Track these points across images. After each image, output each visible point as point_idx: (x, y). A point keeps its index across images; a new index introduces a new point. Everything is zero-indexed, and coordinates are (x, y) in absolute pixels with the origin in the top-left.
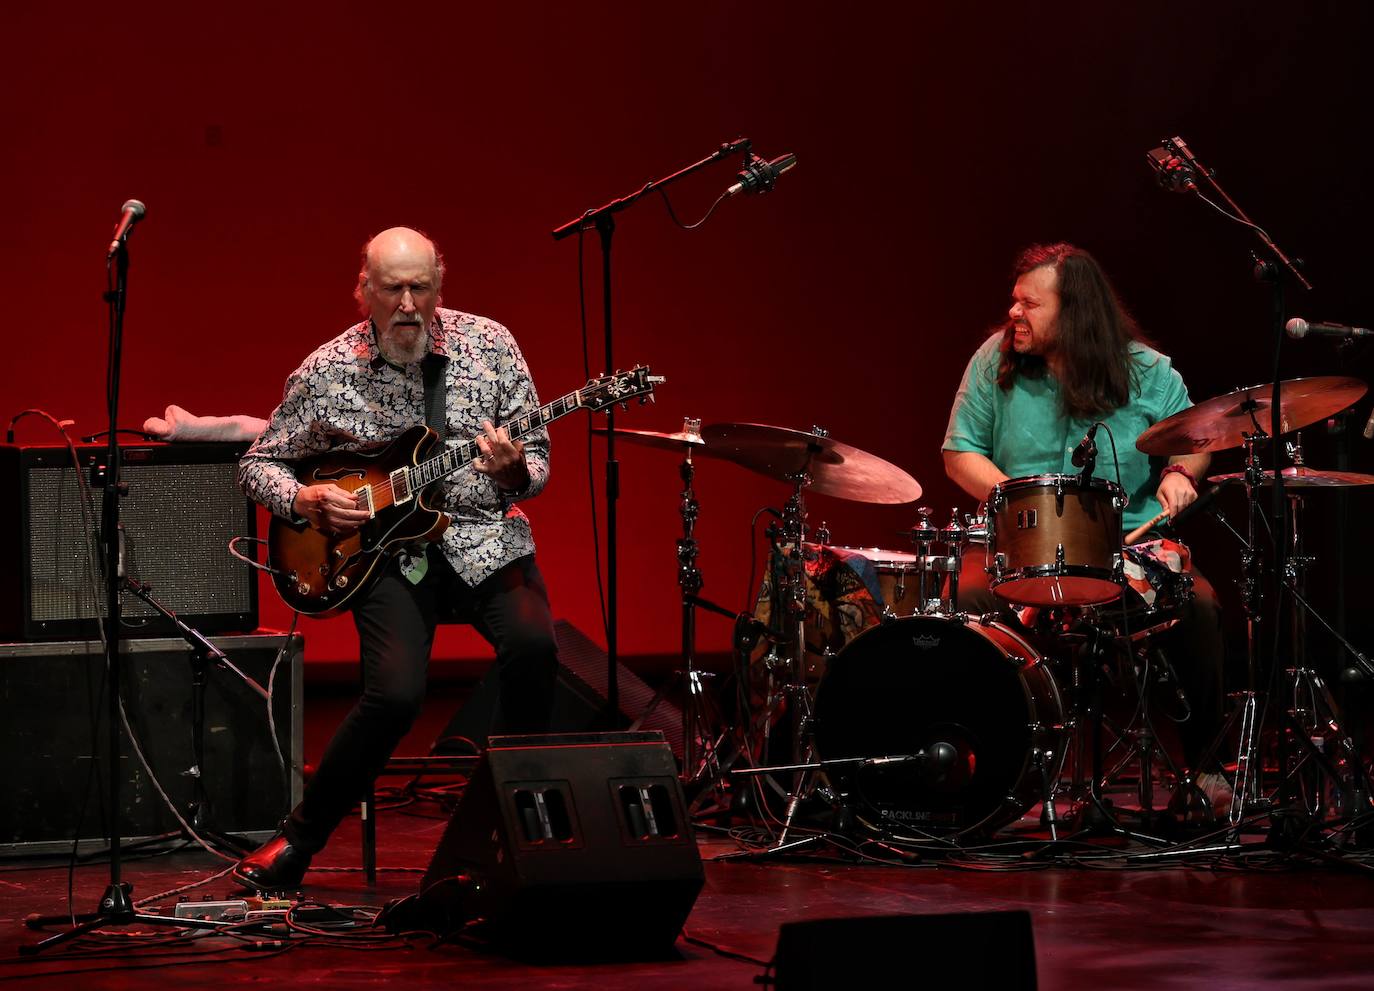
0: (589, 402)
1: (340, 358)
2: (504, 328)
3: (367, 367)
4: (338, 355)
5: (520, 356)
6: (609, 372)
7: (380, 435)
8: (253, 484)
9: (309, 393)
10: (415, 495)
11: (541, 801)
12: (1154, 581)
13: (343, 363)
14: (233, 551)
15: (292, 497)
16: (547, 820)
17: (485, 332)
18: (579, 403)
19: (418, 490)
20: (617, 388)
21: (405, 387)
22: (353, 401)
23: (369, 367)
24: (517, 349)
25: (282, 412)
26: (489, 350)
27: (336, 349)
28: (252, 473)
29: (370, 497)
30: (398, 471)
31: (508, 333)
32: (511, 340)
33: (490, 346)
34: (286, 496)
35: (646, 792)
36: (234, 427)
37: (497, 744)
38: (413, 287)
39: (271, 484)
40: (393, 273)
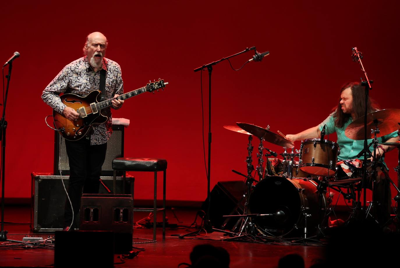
0: (148, 90)
1: (77, 68)
6: (152, 81)
9: (67, 75)
11: (92, 211)
12: (351, 170)
15: (63, 109)
16: (92, 216)
18: (146, 91)
20: (156, 86)
21: (93, 77)
22: (80, 80)
25: (58, 79)
26: (116, 71)
27: (77, 64)
28: (49, 97)
29: (85, 110)
30: (92, 104)
33: (116, 70)
34: (61, 108)
35: (122, 210)
36: (118, 121)
37: (84, 196)
38: (101, 45)
39: (56, 103)
40: (96, 41)
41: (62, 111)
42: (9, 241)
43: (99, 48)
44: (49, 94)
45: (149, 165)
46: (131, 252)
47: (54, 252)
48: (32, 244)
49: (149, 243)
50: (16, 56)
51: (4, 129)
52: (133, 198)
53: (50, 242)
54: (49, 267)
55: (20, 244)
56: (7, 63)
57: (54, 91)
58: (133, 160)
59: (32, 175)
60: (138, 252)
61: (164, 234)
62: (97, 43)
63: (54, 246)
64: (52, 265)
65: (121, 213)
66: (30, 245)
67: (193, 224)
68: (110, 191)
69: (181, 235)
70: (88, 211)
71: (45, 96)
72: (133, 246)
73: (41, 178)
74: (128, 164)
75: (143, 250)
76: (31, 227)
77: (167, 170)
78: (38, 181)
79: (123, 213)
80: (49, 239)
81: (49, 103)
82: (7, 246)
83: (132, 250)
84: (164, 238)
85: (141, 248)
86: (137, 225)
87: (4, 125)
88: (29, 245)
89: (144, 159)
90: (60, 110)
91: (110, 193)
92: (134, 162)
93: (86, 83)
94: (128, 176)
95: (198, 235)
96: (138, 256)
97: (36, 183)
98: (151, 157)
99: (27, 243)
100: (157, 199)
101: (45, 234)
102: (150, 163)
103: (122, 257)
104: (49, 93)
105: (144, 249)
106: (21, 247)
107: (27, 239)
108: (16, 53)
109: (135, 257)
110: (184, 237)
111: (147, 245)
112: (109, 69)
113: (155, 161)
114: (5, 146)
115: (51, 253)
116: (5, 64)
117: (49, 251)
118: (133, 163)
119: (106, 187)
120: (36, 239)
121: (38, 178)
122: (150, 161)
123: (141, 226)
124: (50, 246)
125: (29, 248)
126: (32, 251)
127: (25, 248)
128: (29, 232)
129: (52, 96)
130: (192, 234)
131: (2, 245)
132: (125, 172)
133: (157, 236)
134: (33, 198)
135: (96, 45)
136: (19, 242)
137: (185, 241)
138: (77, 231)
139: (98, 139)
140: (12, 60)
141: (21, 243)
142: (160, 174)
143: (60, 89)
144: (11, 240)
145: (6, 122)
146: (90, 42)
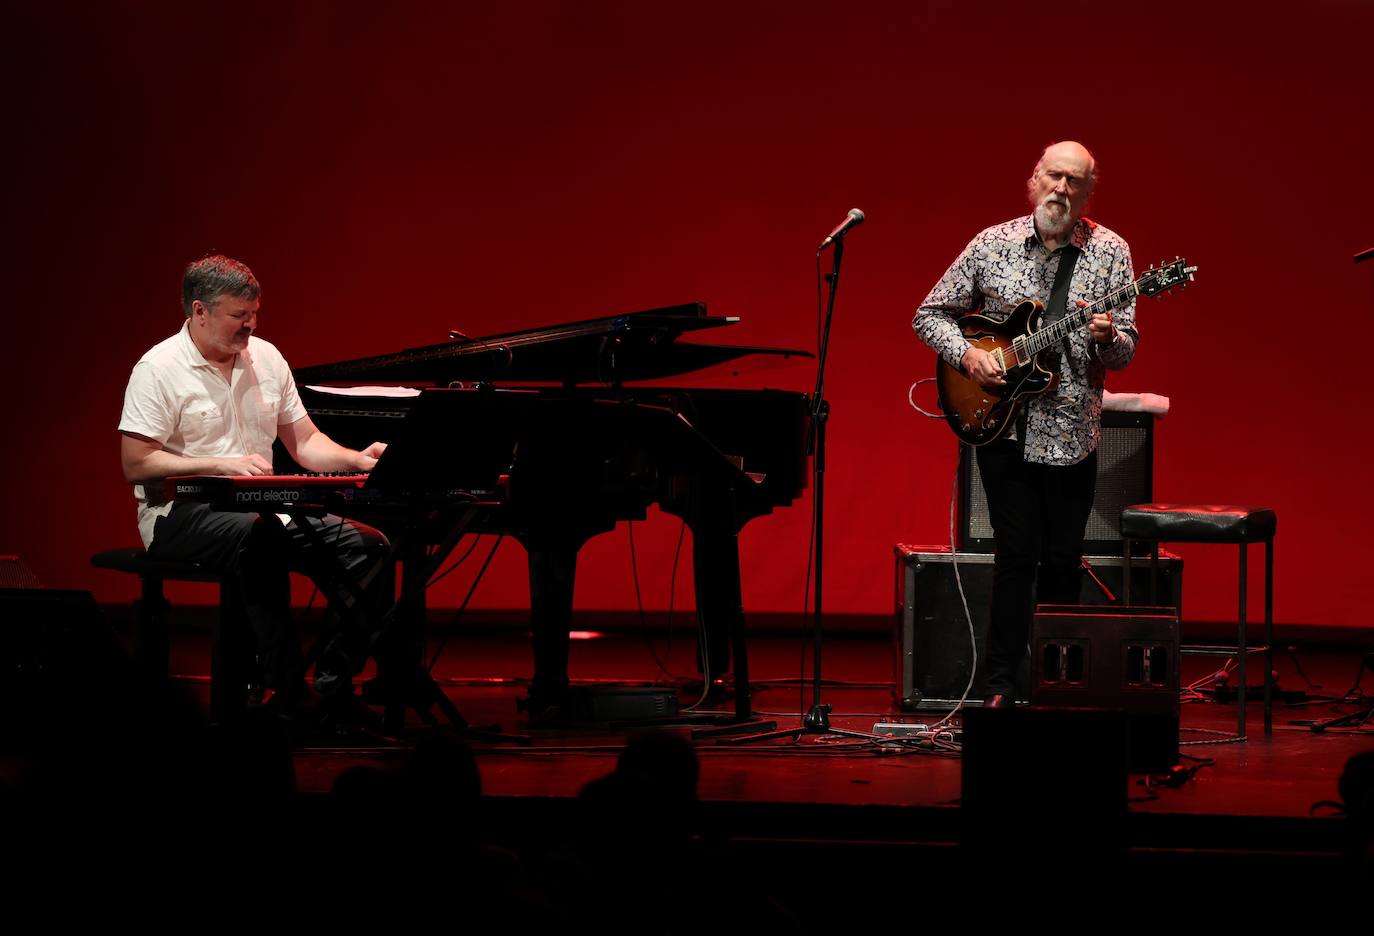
0: (1144, 291)
2: (1126, 244)
3: (1021, 247)
5: (1131, 267)
7: (1014, 299)
10: (1032, 359)
11: (1065, 652)
15: (962, 354)
16: (1065, 667)
17: (1112, 241)
20: (1163, 278)
21: (1043, 265)
23: (1023, 247)
24: (1130, 262)
28: (929, 325)
30: (1018, 338)
31: (1128, 248)
32: (1127, 253)
34: (957, 352)
35: (1149, 651)
36: (1136, 401)
37: (1043, 610)
38: (1070, 178)
39: (944, 337)
41: (958, 359)
42: (836, 733)
43: (1061, 184)
44: (928, 315)
45: (1225, 526)
46: (1176, 769)
47: (959, 765)
48: (899, 742)
49: (1227, 745)
50: (853, 222)
51: (822, 423)
52: (1179, 619)
53: (949, 738)
54: (947, 806)
55: (866, 741)
56: (828, 239)
57: (940, 303)
58: (1179, 511)
59: (896, 549)
60: (1194, 770)
61: (1268, 720)
62: (1060, 170)
63: (959, 748)
64: (954, 802)
65: (1147, 658)
66: (895, 745)
67: (1350, 693)
68: (1114, 599)
69: (1318, 722)
70: (1053, 651)
71: (918, 324)
72: (1182, 751)
73: (923, 560)
74: (1164, 523)
75: (1208, 762)
76: (893, 694)
77: (1276, 540)
78: (915, 568)
79: (1153, 658)
80: (944, 731)
81: (929, 339)
82: (830, 747)
83: (1178, 764)
84: (1268, 730)
85: (1203, 757)
86: (1192, 691)
87: (820, 412)
88: (891, 745)
89: (1208, 507)
90: (955, 358)
91: (1114, 603)
92: (1181, 515)
93: (1020, 282)
94: (1165, 554)
95: (1366, 722)
96: (1194, 779)
97: (909, 573)
98: (1230, 502)
99: (885, 739)
100: (1250, 619)
101: (933, 715)
102: (1227, 519)
103: (1150, 783)
104: (927, 313)
105: (1211, 760)
106: (868, 749)
107: (886, 728)
108: (855, 213)
109: (1187, 783)
110: (1327, 729)
111: (1221, 749)
112: (1091, 248)
113: (1242, 515)
114: (823, 471)
115: (950, 768)
116: (824, 243)
117: (946, 762)
118: (1179, 518)
119: (1104, 586)
120: (910, 730)
121: (914, 559)
122: (1226, 514)
123: (1201, 696)
124: (949, 750)
125: (890, 753)
126: (898, 761)
127: (880, 754)
128: (890, 709)
129: (937, 320)
130: (1346, 722)
131: (817, 743)
132: (1157, 543)
133: (1247, 724)
134: (900, 613)
135: (1057, 175)
136: (863, 737)
137: (1329, 738)
138: (1022, 708)
140: (842, 231)
141: (869, 738)
142: (1257, 549)
143: (955, 296)
144: (840, 732)
145: (824, 403)
146: (1045, 166)
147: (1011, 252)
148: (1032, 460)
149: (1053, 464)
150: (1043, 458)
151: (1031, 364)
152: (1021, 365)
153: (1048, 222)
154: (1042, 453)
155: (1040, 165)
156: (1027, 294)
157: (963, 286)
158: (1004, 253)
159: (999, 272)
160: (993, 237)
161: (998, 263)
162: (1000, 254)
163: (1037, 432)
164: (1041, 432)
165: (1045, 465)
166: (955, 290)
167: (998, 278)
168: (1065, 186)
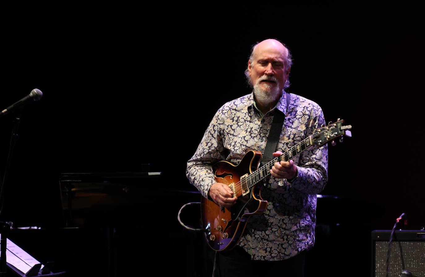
0: (316, 142)
3: (246, 114)
4: (234, 105)
8: (193, 178)
10: (250, 191)
13: (235, 110)
14: (179, 218)
18: (311, 143)
19: (251, 188)
20: (328, 133)
23: (247, 114)
28: (192, 172)
30: (243, 176)
34: (206, 188)
38: (274, 63)
40: (264, 54)
43: (269, 69)
57: (199, 157)
93: (245, 137)
104: (193, 164)
139: (268, 249)
143: (207, 151)
146: (255, 58)
147: (240, 118)
148: (257, 259)
149: (271, 260)
150: (264, 257)
151: (249, 194)
152: (244, 195)
153: (263, 95)
154: (263, 253)
155: (251, 58)
156: (249, 145)
157: (212, 144)
158: (236, 119)
159: (232, 132)
160: (228, 108)
161: (231, 126)
162: (233, 119)
163: (259, 239)
164: (262, 239)
165: (266, 262)
166: (207, 147)
167: (231, 136)
168: (272, 69)
